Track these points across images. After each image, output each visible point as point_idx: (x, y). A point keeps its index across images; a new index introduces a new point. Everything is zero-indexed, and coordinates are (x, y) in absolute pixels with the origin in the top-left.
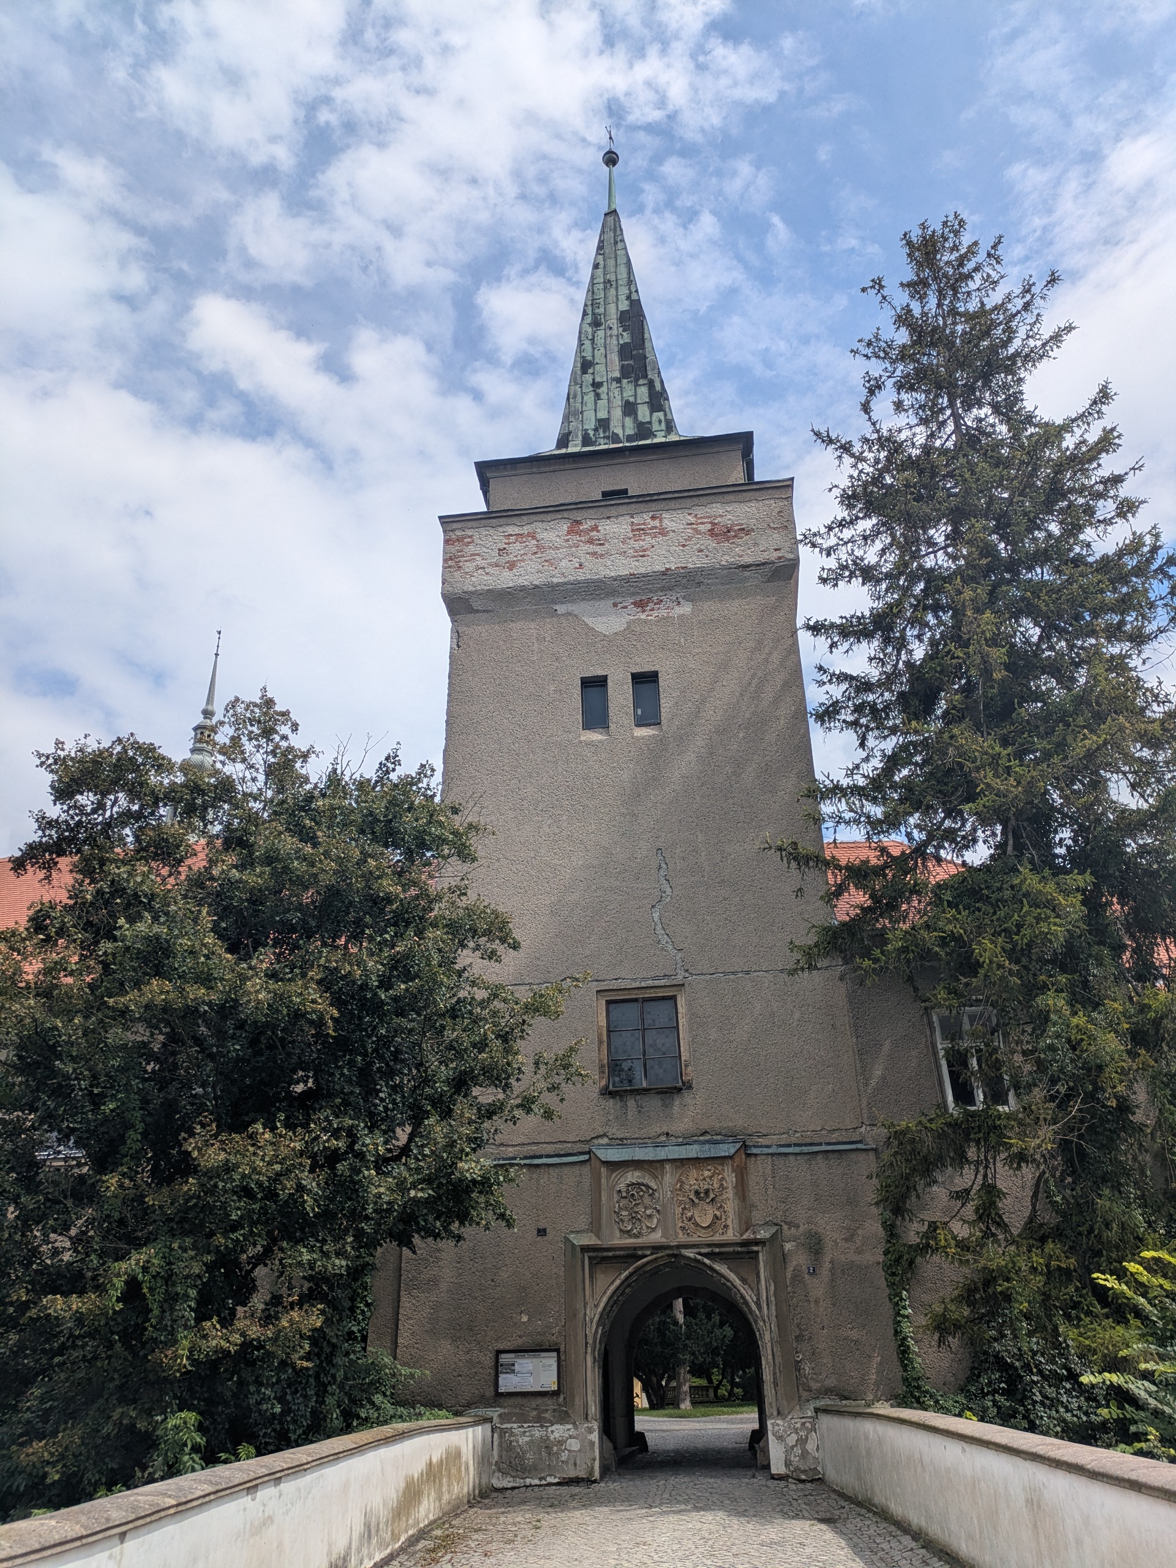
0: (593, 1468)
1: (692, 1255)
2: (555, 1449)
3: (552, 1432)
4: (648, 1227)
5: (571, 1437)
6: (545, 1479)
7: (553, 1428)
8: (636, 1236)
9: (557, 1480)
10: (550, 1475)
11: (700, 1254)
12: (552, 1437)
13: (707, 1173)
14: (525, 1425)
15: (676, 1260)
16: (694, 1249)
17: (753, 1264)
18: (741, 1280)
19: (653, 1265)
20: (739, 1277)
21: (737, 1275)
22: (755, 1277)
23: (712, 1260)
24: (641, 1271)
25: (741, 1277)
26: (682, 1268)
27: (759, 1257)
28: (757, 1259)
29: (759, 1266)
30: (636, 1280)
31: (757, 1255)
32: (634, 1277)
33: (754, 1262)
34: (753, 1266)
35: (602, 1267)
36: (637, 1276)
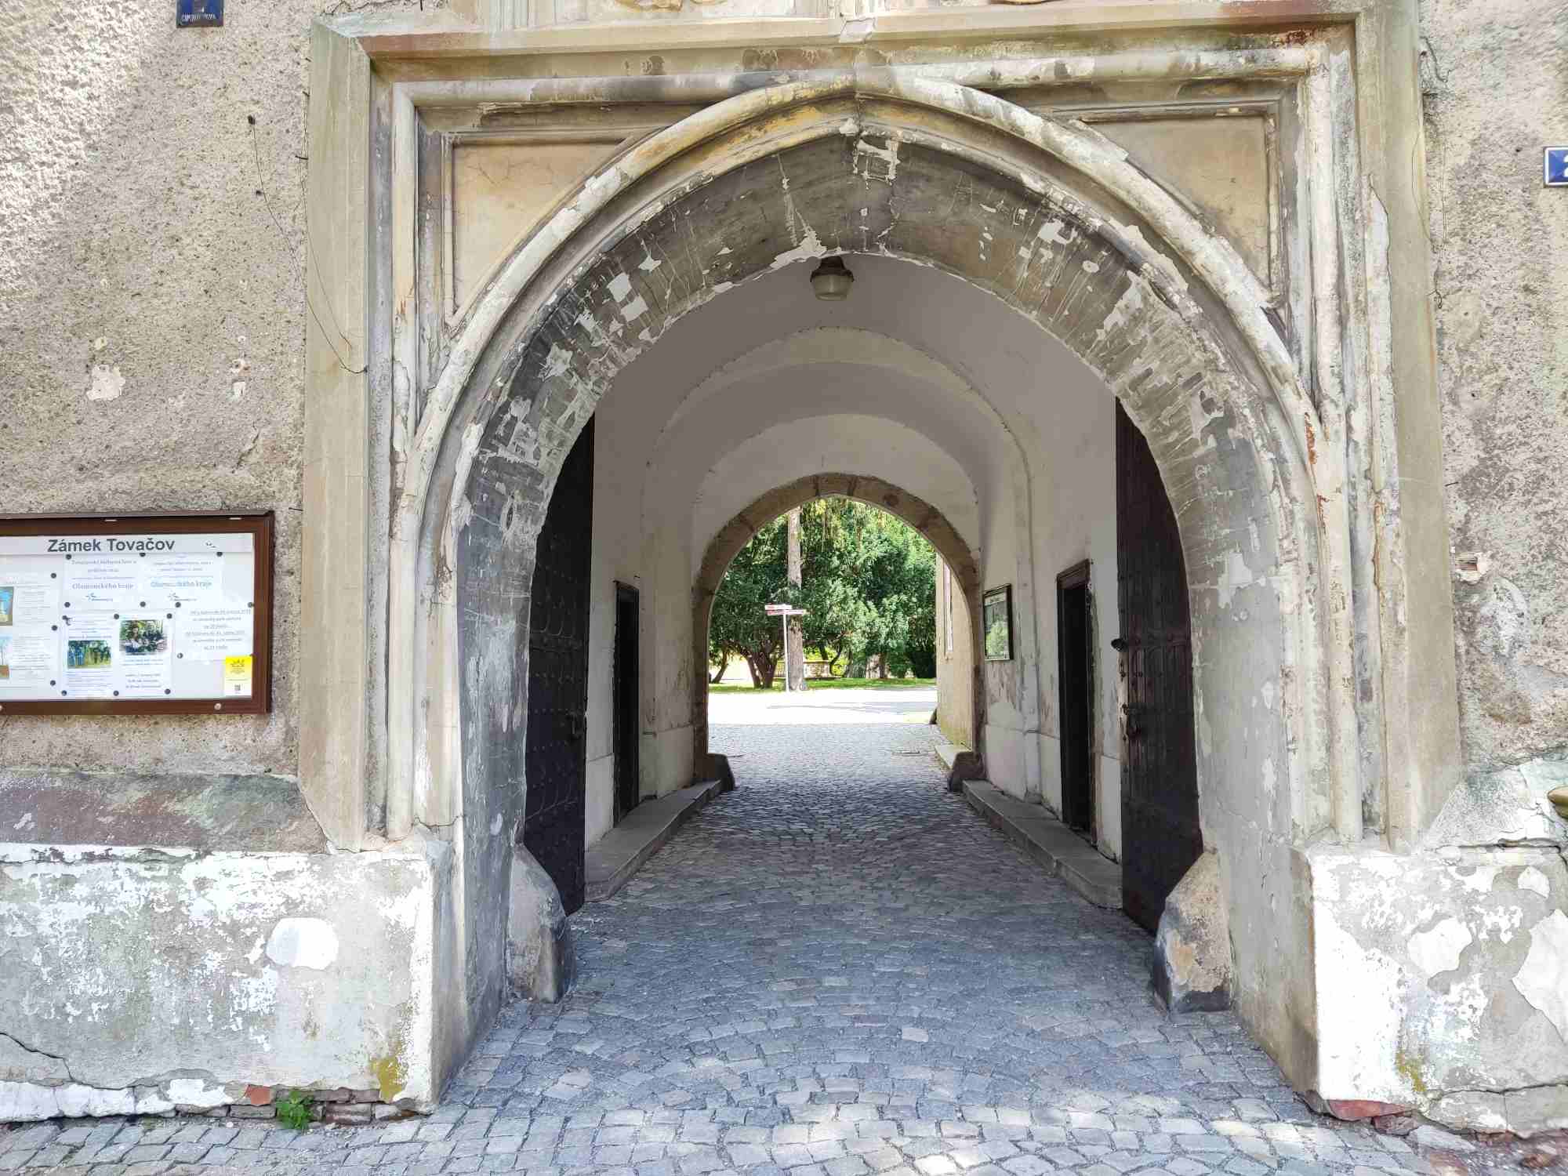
0: (398, 1045)
2: (213, 961)
3: (201, 884)
5: (292, 907)
6: (159, 1087)
7: (210, 866)
9: (217, 1098)
10: (187, 1073)
11: (991, 86)
12: (198, 910)
14: (71, 851)
15: (863, 117)
16: (961, 62)
17: (1273, 138)
18: (1195, 217)
19: (747, 146)
20: (1186, 202)
21: (1177, 194)
22: (1268, 205)
23: (1057, 118)
24: (683, 181)
25: (1196, 205)
26: (891, 167)
27: (1306, 104)
28: (1299, 112)
29: (1295, 149)
30: (654, 220)
31: (1299, 94)
32: (648, 208)
33: (1278, 127)
34: (1273, 146)
35: (482, 151)
36: (662, 207)
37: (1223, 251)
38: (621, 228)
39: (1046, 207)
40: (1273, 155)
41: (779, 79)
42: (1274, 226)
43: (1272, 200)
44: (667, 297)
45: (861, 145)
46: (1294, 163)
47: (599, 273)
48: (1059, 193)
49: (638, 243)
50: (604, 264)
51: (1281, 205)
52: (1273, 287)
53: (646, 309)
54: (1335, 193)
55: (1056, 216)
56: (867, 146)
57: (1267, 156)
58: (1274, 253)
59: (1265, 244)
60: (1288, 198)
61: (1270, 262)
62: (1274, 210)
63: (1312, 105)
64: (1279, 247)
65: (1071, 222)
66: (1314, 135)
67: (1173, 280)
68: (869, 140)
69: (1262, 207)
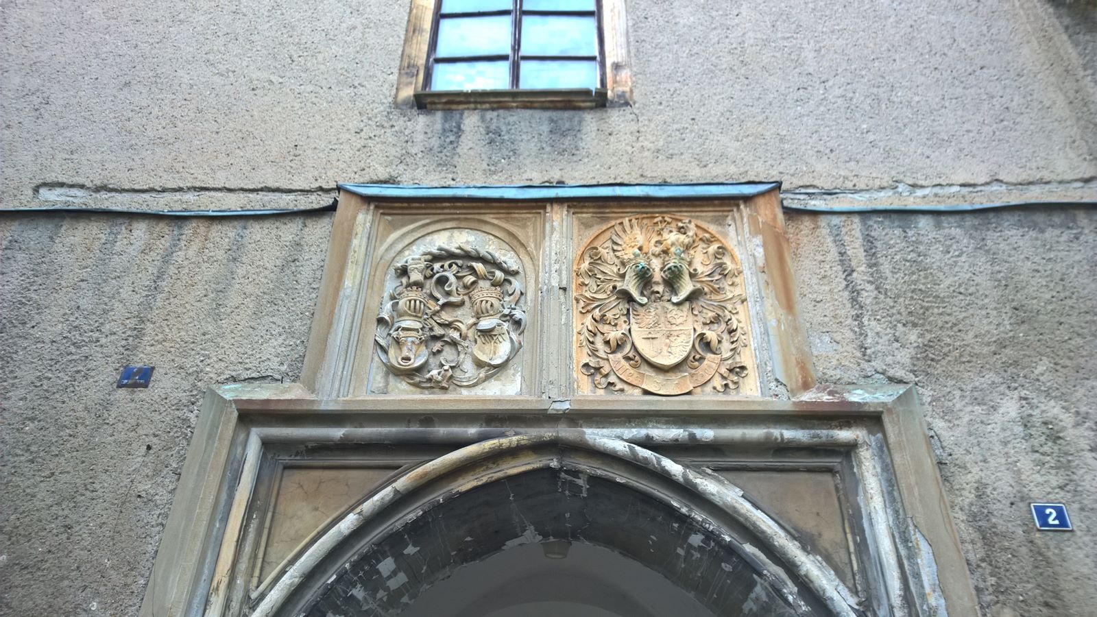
1: (620, 447)
4: (479, 364)
8: (434, 385)
11: (648, 443)
13: (672, 237)
15: (564, 458)
16: (627, 428)
17: (840, 486)
18: (795, 538)
19: (485, 473)
20: (787, 527)
21: (781, 522)
22: (845, 533)
23: (693, 465)
24: (439, 496)
25: (796, 530)
26: (584, 489)
27: (859, 466)
28: (855, 470)
29: (857, 495)
30: (415, 522)
31: (853, 459)
32: (412, 514)
33: (843, 480)
34: (841, 492)
35: (304, 472)
36: (421, 513)
37: (818, 564)
38: (391, 527)
39: (691, 524)
40: (842, 497)
41: (508, 433)
42: (852, 549)
43: (848, 530)
44: (423, 571)
45: (563, 475)
46: (858, 504)
47: (370, 559)
48: (698, 515)
49: (402, 537)
50: (375, 552)
51: (854, 535)
52: (860, 593)
53: (407, 580)
54: (891, 528)
55: (699, 531)
56: (566, 476)
57: (839, 498)
58: (855, 567)
59: (847, 561)
60: (858, 530)
61: (854, 575)
62: (849, 536)
63: (864, 467)
64: (858, 565)
65: (709, 536)
66: (868, 487)
67: (786, 584)
68: (567, 472)
69: (841, 535)
